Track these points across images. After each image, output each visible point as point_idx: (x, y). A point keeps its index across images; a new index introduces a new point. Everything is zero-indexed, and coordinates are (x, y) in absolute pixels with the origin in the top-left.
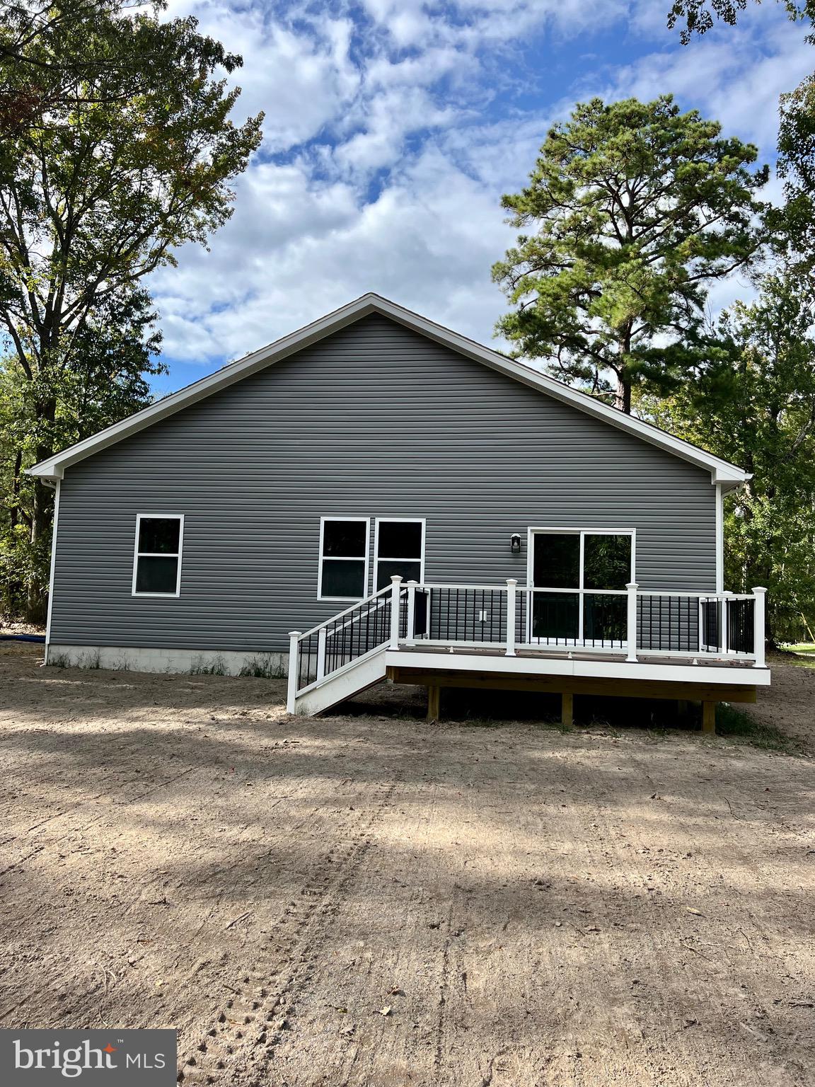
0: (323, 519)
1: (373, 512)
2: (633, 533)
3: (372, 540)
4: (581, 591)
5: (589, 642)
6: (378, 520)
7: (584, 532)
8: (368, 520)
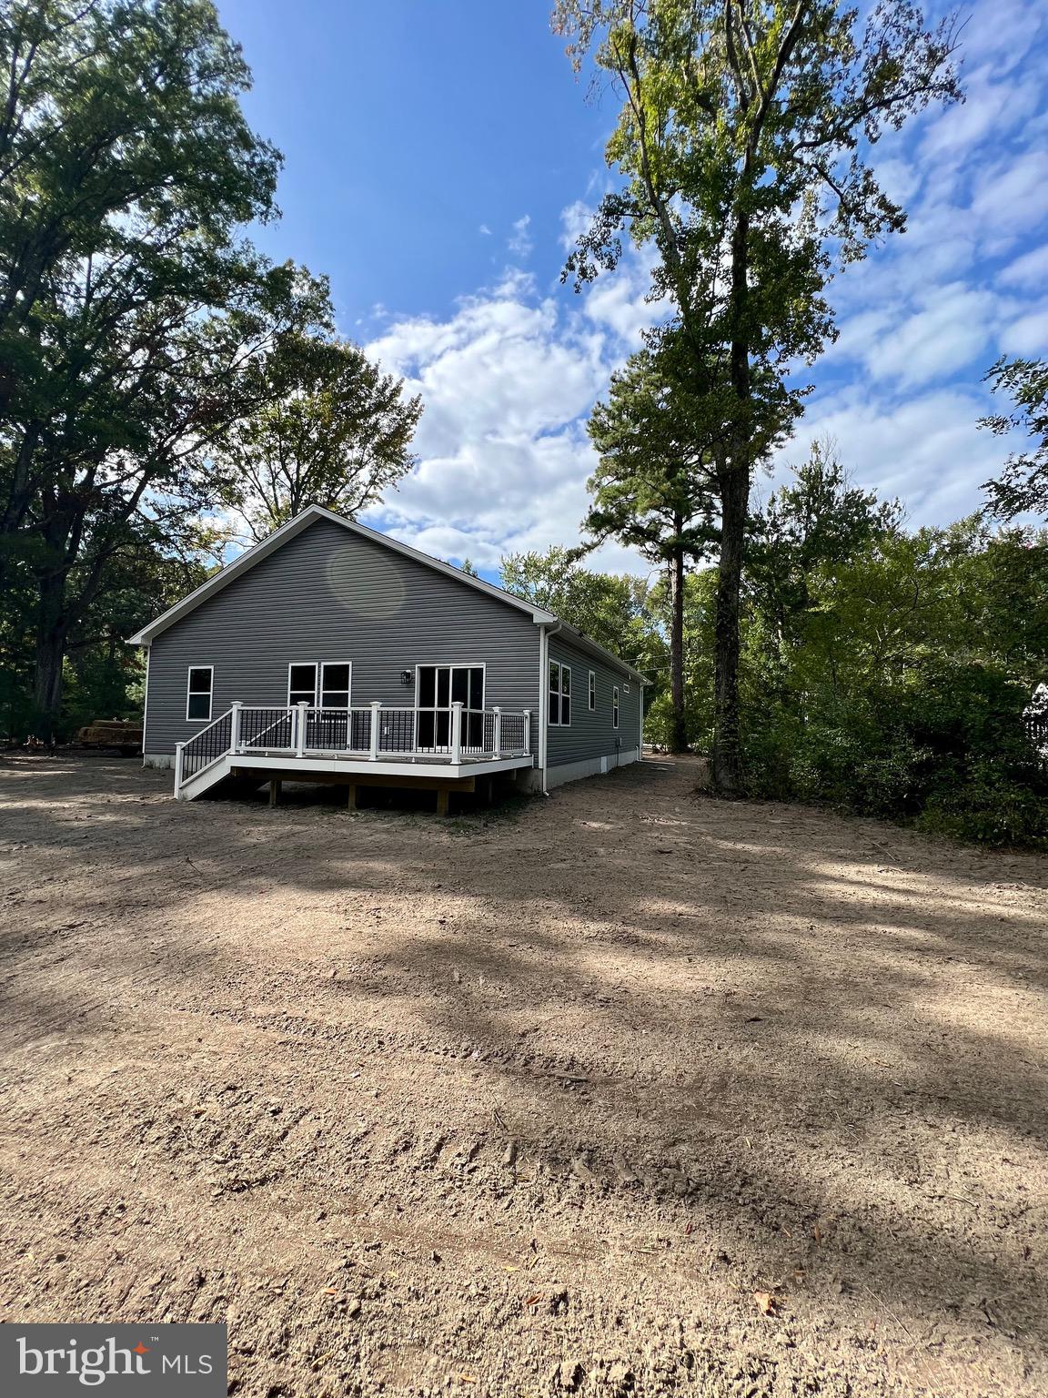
0: (291, 665)
1: (319, 659)
3: (319, 677)
6: (323, 664)
7: (453, 666)
8: (316, 664)
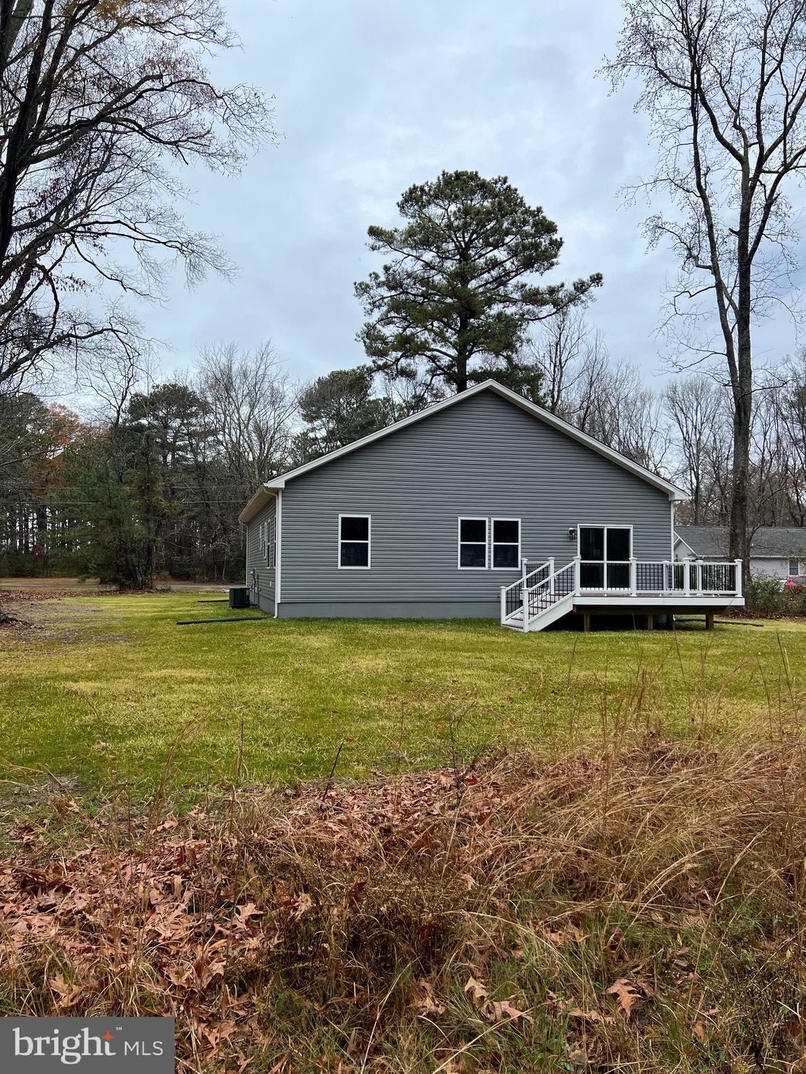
0: (460, 519)
1: (490, 514)
2: (631, 527)
4: (605, 562)
5: (609, 589)
6: (493, 519)
7: (606, 527)
8: (487, 519)
